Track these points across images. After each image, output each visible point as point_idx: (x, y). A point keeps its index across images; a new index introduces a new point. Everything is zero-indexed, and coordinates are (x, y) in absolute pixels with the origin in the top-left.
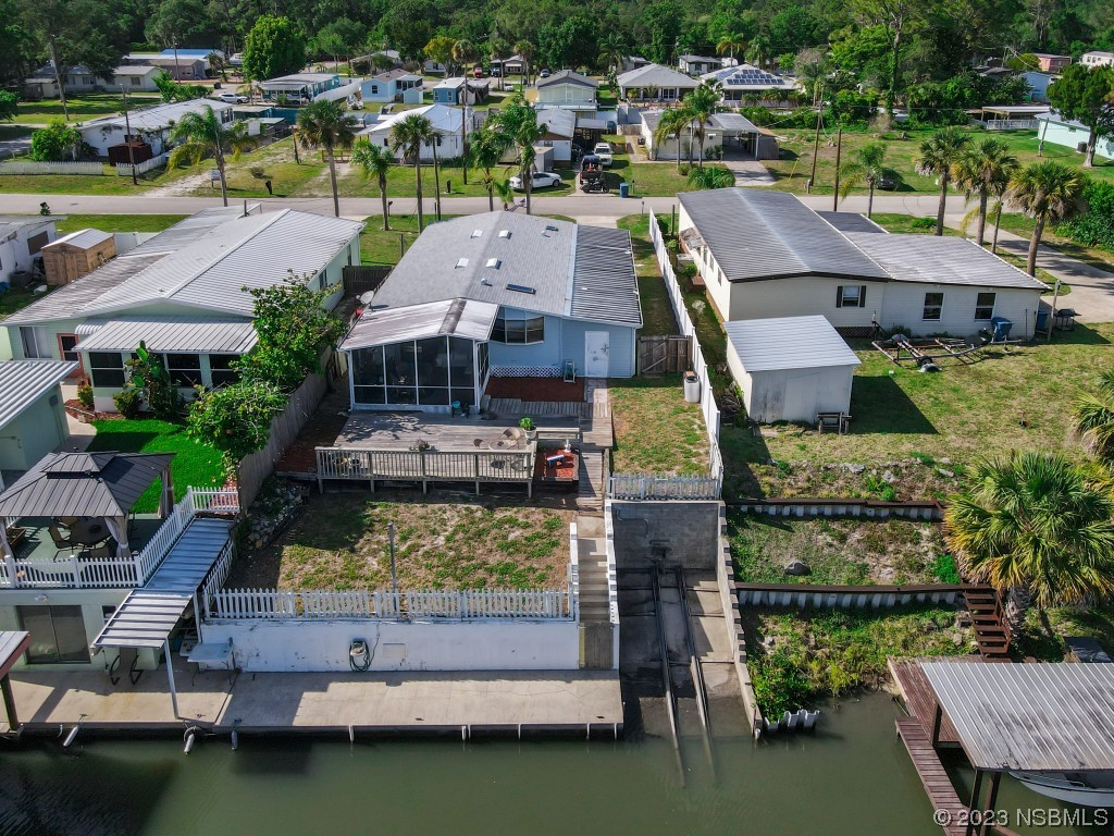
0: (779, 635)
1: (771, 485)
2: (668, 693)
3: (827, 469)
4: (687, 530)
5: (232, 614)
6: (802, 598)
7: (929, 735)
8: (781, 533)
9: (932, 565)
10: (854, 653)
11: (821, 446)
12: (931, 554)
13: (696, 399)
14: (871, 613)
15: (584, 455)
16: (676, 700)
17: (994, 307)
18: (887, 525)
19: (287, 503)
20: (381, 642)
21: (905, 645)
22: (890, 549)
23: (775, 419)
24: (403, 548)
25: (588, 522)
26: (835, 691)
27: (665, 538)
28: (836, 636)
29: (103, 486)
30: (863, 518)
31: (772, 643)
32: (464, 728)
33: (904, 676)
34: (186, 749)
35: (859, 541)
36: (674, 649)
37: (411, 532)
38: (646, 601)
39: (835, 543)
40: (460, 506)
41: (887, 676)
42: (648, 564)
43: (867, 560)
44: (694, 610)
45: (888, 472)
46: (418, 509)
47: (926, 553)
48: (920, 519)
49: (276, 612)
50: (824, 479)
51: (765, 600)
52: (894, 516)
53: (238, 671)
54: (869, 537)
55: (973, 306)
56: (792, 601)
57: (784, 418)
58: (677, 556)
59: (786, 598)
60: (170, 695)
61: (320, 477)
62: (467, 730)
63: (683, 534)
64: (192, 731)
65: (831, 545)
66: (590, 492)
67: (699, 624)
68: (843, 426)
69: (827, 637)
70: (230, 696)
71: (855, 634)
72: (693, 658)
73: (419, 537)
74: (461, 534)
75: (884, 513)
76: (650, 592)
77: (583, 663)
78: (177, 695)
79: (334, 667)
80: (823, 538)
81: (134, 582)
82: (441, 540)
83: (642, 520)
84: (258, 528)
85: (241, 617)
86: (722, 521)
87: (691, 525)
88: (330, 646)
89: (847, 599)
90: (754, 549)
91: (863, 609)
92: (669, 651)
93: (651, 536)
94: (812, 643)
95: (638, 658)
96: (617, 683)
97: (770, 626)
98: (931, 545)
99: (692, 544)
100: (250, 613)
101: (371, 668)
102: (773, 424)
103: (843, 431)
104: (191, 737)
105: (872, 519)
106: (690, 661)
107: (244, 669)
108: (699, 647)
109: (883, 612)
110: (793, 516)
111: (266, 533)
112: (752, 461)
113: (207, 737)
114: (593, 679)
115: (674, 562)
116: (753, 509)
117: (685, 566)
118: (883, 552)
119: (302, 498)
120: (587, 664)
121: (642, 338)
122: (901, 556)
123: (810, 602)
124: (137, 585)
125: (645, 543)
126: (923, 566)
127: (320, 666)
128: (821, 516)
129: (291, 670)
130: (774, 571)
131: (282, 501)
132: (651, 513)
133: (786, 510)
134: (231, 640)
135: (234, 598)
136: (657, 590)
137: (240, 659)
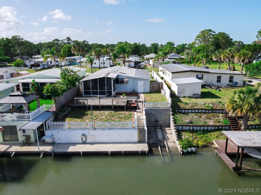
0: (186, 136)
1: (183, 106)
2: (159, 147)
3: (196, 103)
4: (163, 116)
5: (53, 128)
6: (191, 128)
7: (224, 152)
8: (186, 116)
9: (222, 122)
10: (204, 139)
11: (194, 100)
12: (222, 120)
13: (164, 94)
14: (208, 131)
15: (138, 103)
16: (161, 149)
17: (233, 79)
18: (211, 114)
19: (67, 110)
20: (89, 135)
21: (217, 137)
22: (212, 119)
23: (183, 96)
24: (95, 118)
25: (139, 114)
26: (200, 146)
27: (158, 118)
28: (200, 136)
29: (22, 98)
30: (205, 113)
31: (184, 137)
32: (109, 152)
33: (217, 143)
34: (41, 157)
35: (204, 117)
36: (160, 139)
37: (97, 116)
38: (153, 131)
39: (199, 117)
40: (108, 111)
41: (213, 144)
42: (154, 125)
43: (207, 121)
44: (165, 133)
45: (211, 104)
46: (99, 112)
47: (221, 119)
48: (219, 113)
49: (64, 128)
50: (195, 106)
51: (182, 129)
52: (212, 112)
53: (54, 143)
54: (207, 116)
55: (228, 79)
56: (189, 129)
57: (185, 96)
58: (161, 123)
59: (187, 128)
60: (38, 147)
61: (75, 105)
62: (110, 152)
63: (162, 117)
64: (43, 153)
65: (198, 118)
66: (139, 109)
67: (166, 135)
68: (199, 97)
69: (198, 136)
70: (52, 147)
71: (204, 136)
72: (165, 141)
73: (99, 116)
74: (109, 116)
75: (210, 111)
76: (154, 130)
77: (138, 140)
78: (39, 147)
79: (78, 142)
80: (196, 117)
81: (29, 120)
82: (104, 117)
83: (152, 113)
84: (60, 115)
85: (55, 129)
86: (171, 113)
87: (164, 114)
88: (77, 136)
89: (202, 128)
90: (179, 118)
91: (206, 130)
92: (159, 140)
93: (154, 118)
94: (194, 137)
95: (152, 141)
96: (147, 145)
97: (184, 134)
98: (222, 118)
99: (164, 119)
100: (57, 128)
101: (87, 142)
102: (183, 97)
103: (199, 98)
104: (42, 154)
105: (207, 113)
106: (164, 141)
107: (56, 143)
108: (166, 139)
109: (211, 131)
110: (188, 113)
111: (62, 116)
112: (178, 102)
113: (46, 154)
114: (141, 144)
115: (160, 124)
116: (179, 111)
117: (163, 125)
118: (210, 119)
119: (71, 110)
120: (139, 141)
121: (151, 83)
122: (215, 120)
123: (193, 129)
124: (30, 120)
125: (153, 120)
126: (220, 122)
127: (75, 142)
128: (195, 112)
129: (67, 142)
130: (184, 123)
131: (66, 110)
132: (154, 111)
133: (187, 111)
134: (53, 134)
135: (53, 124)
136: (156, 129)
137: (54, 140)
